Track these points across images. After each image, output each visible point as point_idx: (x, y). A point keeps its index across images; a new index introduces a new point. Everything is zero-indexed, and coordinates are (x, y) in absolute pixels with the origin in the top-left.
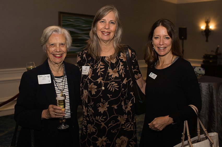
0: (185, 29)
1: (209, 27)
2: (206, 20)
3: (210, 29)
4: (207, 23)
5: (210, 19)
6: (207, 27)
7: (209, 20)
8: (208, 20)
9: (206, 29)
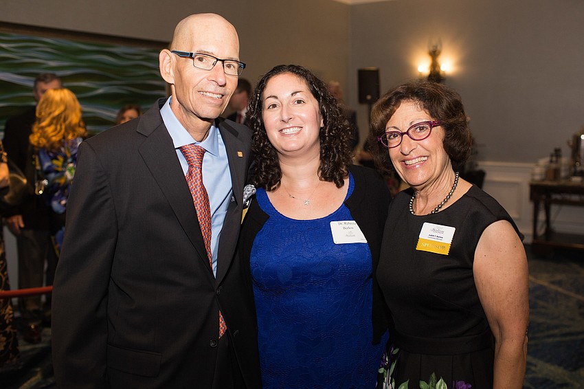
0: (375, 74)
1: (439, 67)
2: (432, 49)
3: (441, 73)
4: (434, 54)
5: (441, 45)
6: (435, 65)
7: (439, 48)
8: (436, 47)
9: (431, 72)
